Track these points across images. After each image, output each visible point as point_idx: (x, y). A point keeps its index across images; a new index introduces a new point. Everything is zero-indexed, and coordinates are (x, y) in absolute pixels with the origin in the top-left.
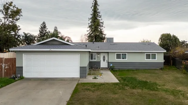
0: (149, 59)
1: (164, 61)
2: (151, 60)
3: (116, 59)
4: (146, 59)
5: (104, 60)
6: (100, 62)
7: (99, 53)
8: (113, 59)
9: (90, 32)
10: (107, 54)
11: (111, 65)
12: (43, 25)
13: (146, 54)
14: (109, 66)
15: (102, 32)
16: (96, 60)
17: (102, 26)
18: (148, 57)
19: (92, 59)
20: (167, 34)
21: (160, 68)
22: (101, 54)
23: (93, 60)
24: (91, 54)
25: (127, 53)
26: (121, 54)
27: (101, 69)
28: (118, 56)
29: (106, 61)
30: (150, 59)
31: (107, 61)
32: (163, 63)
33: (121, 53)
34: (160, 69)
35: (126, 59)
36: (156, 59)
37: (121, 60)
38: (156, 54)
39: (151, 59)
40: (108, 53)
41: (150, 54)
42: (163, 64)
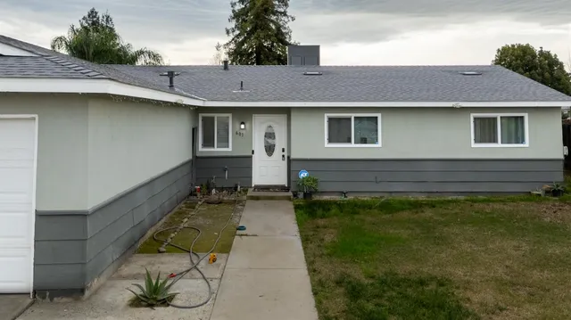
0: (490, 142)
1: (566, 152)
2: (499, 149)
3: (327, 145)
4: (476, 141)
5: (270, 150)
6: (251, 157)
7: (244, 114)
8: (314, 142)
9: (238, 36)
10: (283, 118)
11: (304, 175)
12: (90, 22)
13: (475, 119)
14: (292, 179)
15: (283, 34)
16: (230, 149)
17: (284, 14)
18: (486, 130)
19: (208, 142)
20: (520, 46)
21: (547, 186)
22: (257, 119)
23: (217, 150)
24: (204, 119)
25: (379, 115)
26: (349, 119)
27: (250, 193)
28: (339, 131)
29: (277, 153)
30: (495, 141)
31: (286, 154)
32: (562, 163)
33: (353, 115)
34: (547, 192)
35: (375, 141)
36: (523, 141)
37: (351, 150)
38: (522, 117)
39: (499, 145)
40: (287, 111)
41: (495, 119)
42: (561, 166)
